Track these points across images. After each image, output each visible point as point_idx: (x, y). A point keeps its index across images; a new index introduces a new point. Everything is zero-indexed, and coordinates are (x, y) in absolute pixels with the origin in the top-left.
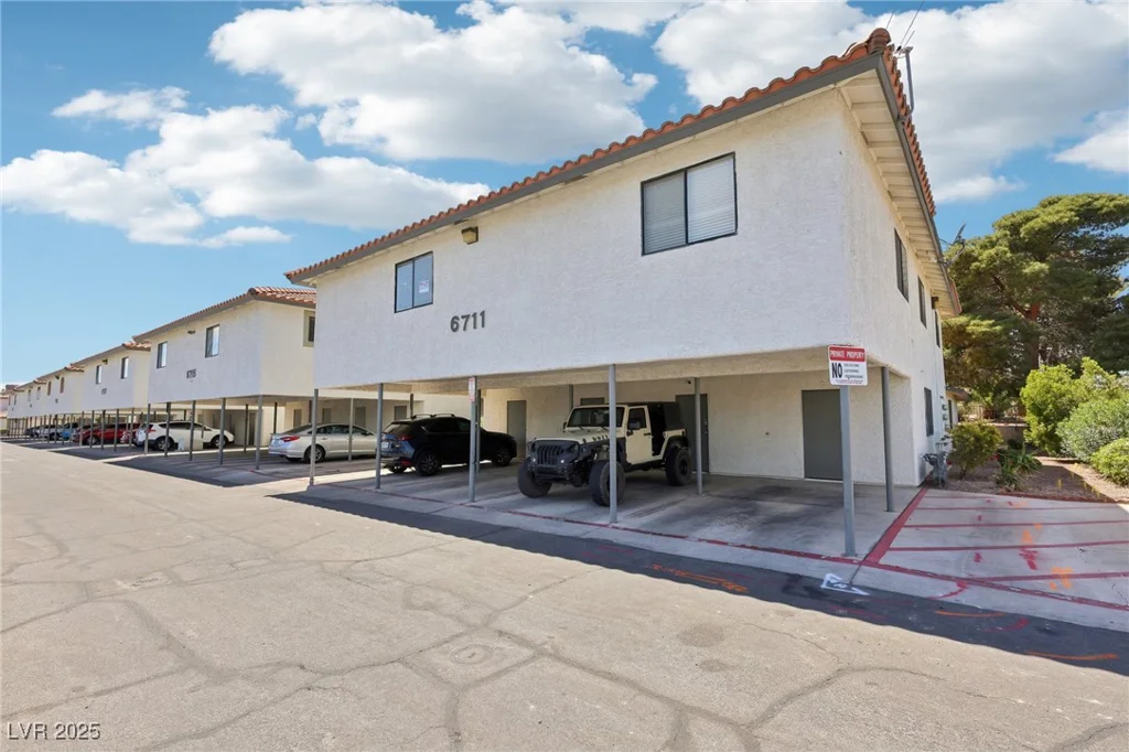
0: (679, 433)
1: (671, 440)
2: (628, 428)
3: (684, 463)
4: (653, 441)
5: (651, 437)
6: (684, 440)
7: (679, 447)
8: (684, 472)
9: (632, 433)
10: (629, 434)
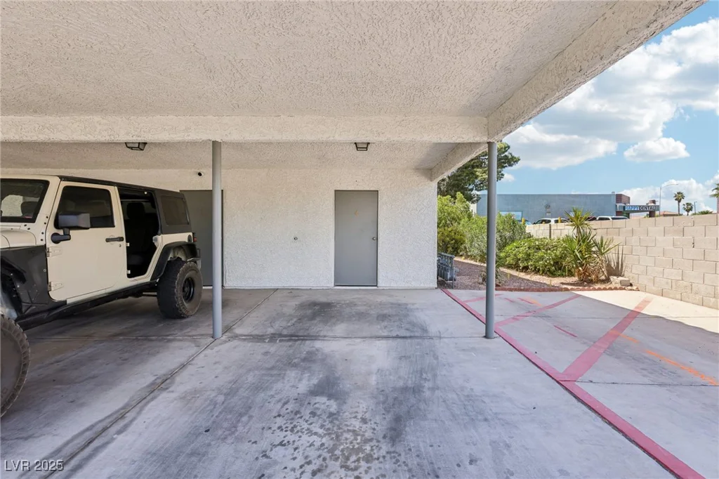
0: (183, 237)
1: (167, 249)
2: (57, 225)
3: (190, 283)
4: (130, 252)
5: (124, 244)
6: (190, 248)
7: (183, 259)
8: (189, 297)
9: (67, 237)
10: (56, 239)
